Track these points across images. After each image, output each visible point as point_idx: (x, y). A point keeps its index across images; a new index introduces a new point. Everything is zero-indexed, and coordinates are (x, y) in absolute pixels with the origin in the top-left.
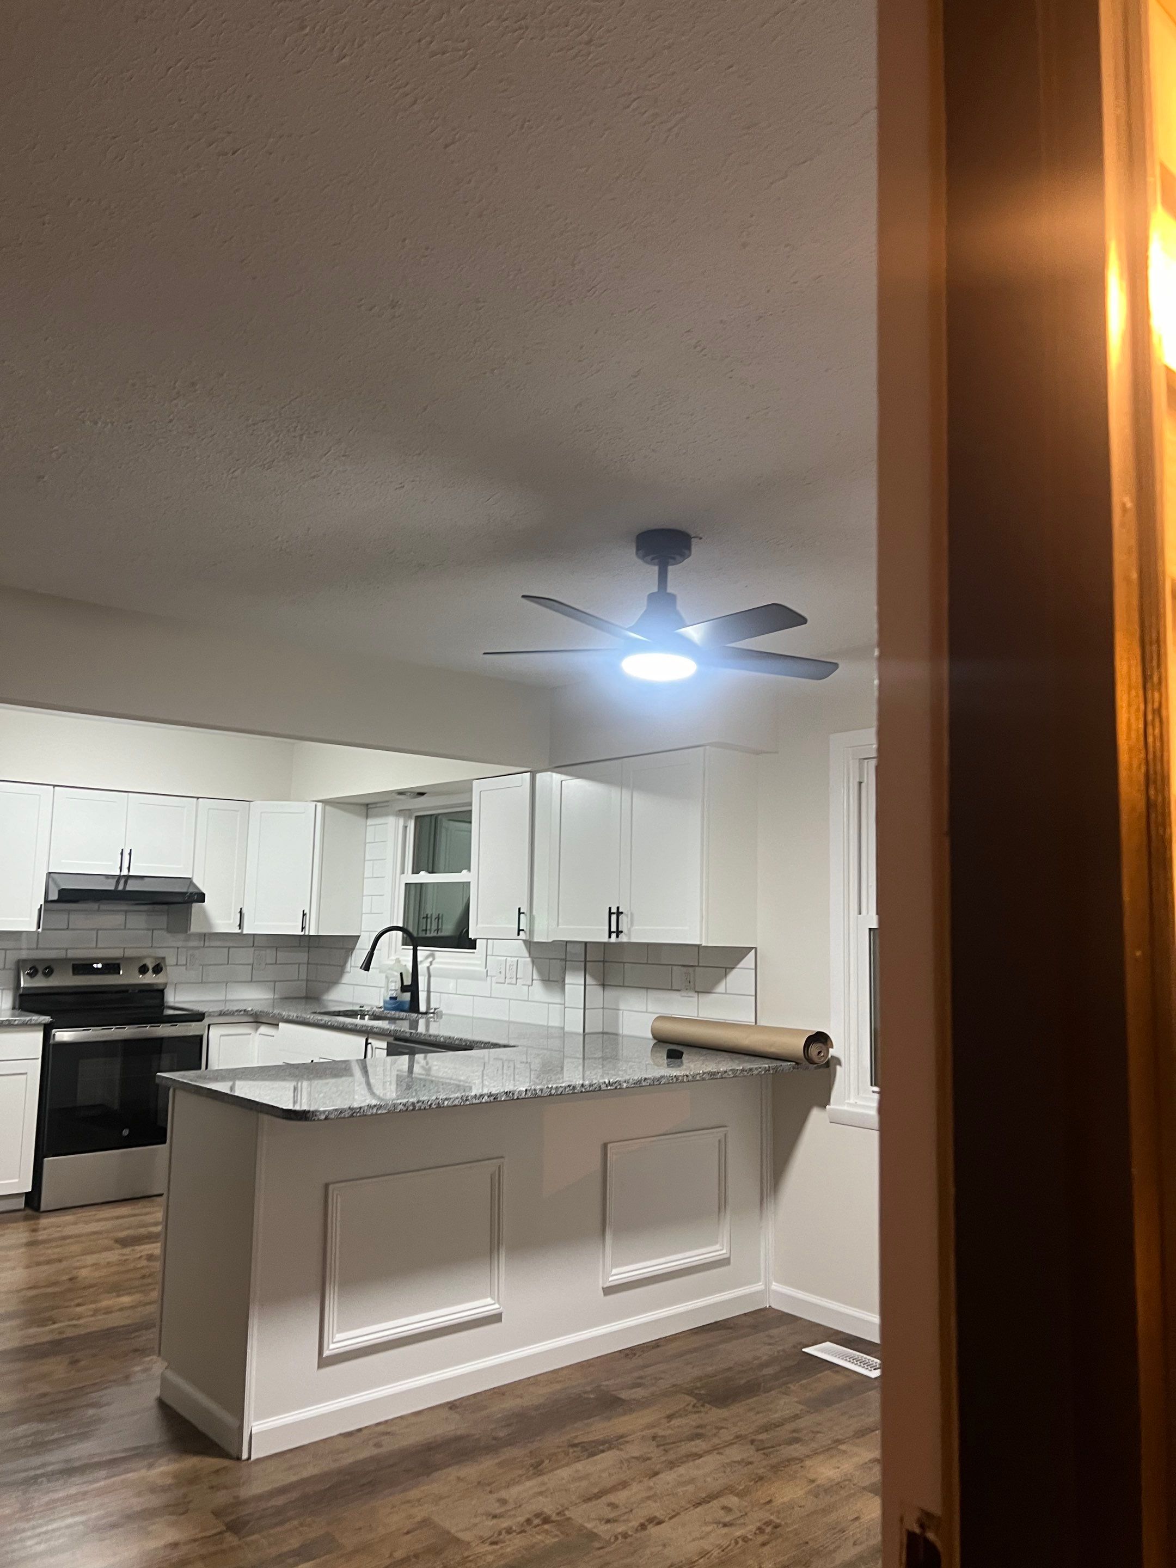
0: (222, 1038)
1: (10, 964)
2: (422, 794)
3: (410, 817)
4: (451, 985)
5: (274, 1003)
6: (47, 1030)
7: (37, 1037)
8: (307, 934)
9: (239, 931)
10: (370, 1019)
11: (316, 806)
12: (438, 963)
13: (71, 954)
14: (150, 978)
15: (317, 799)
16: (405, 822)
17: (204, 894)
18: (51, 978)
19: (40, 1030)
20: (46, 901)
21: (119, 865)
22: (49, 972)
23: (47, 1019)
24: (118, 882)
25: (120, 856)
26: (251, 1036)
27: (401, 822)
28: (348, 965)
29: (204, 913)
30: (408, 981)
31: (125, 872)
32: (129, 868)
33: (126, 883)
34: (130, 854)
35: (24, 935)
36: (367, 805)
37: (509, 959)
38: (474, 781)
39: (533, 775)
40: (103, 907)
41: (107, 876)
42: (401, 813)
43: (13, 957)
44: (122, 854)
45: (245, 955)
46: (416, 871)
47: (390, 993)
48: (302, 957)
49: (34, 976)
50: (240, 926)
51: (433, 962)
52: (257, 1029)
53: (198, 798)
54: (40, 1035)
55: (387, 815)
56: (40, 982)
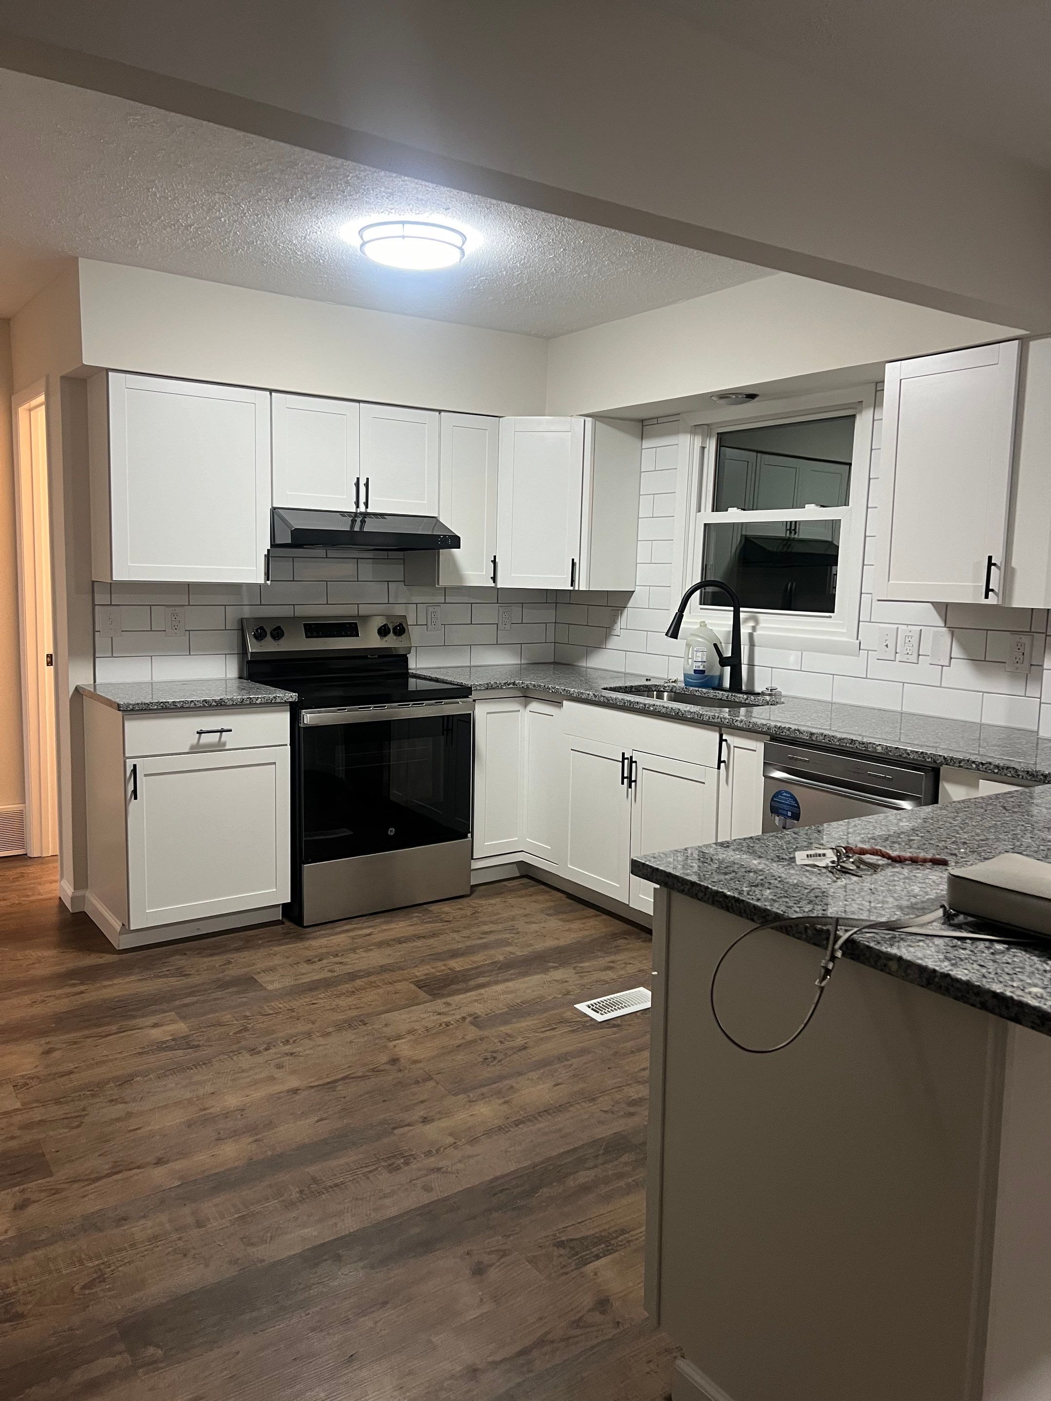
0: (488, 715)
1: (232, 624)
2: (752, 396)
3: (710, 436)
4: (792, 659)
5: (522, 670)
6: (295, 712)
7: (284, 718)
8: (577, 588)
9: (493, 585)
10: (671, 699)
11: (585, 421)
12: (764, 628)
13: (300, 611)
14: (390, 642)
15: (582, 413)
16: (703, 441)
17: (460, 538)
18: (281, 641)
19: (287, 711)
20: (273, 545)
21: (355, 500)
22: (278, 634)
23: (293, 696)
24: (354, 522)
25: (354, 488)
26: (519, 713)
27: (698, 441)
28: (617, 627)
29: (453, 562)
30: (728, 653)
31: (362, 509)
32: (366, 504)
33: (363, 522)
34: (367, 485)
35: (244, 588)
36: (642, 421)
37: (902, 627)
38: (887, 365)
39: (1024, 342)
40: (331, 553)
41: (342, 513)
42: (697, 429)
43: (233, 614)
44: (357, 485)
45: (488, 613)
46: (718, 506)
47: (695, 664)
48: (549, 615)
49: (262, 640)
50: (494, 579)
51: (758, 627)
52: (525, 706)
53: (440, 411)
54: (286, 717)
55: (675, 432)
56: (270, 646)
